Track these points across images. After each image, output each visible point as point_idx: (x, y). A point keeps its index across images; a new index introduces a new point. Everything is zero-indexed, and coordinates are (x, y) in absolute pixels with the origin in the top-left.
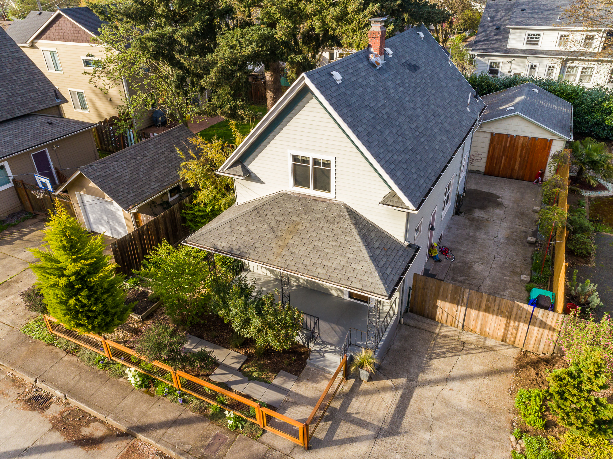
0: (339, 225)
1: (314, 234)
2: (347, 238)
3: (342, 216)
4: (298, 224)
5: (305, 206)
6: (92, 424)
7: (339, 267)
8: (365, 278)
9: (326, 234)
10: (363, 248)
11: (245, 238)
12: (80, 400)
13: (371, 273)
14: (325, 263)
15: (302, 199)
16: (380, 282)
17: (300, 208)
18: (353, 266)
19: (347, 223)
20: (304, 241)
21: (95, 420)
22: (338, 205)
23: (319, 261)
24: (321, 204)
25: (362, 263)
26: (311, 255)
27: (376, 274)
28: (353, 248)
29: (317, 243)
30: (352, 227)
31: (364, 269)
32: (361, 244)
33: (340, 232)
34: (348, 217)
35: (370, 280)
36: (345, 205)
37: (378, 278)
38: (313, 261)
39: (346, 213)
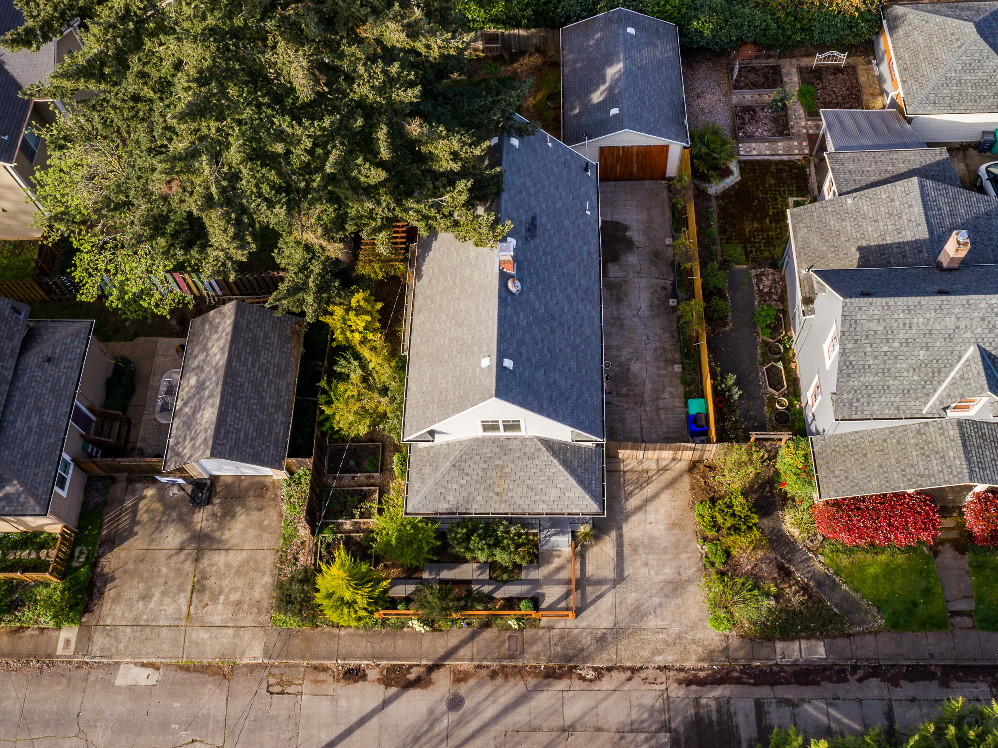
0: (540, 459)
1: (522, 474)
2: (552, 470)
3: (539, 449)
4: (503, 467)
5: (501, 447)
6: (412, 670)
7: (557, 499)
8: (580, 502)
9: (533, 470)
10: (569, 476)
11: (462, 495)
12: (388, 659)
13: (583, 497)
14: (543, 498)
15: (494, 441)
16: (593, 502)
17: (498, 451)
18: (567, 494)
19: (546, 456)
20: (516, 483)
21: (411, 666)
22: (531, 439)
23: (538, 498)
24: (515, 442)
25: (573, 490)
26: (529, 494)
27: (587, 497)
28: (560, 478)
29: (529, 482)
30: (552, 458)
31: (577, 495)
32: (566, 473)
33: (543, 467)
34: (544, 449)
35: (585, 503)
36: (537, 437)
37: (590, 499)
38: (533, 499)
39: (541, 446)
